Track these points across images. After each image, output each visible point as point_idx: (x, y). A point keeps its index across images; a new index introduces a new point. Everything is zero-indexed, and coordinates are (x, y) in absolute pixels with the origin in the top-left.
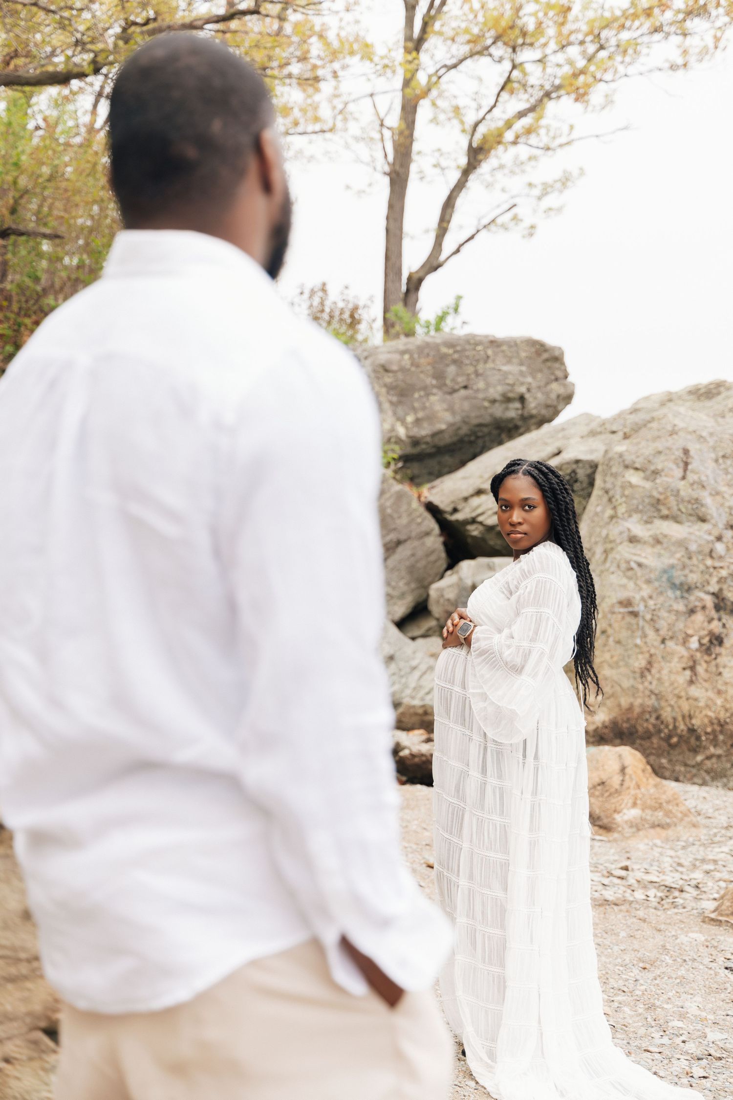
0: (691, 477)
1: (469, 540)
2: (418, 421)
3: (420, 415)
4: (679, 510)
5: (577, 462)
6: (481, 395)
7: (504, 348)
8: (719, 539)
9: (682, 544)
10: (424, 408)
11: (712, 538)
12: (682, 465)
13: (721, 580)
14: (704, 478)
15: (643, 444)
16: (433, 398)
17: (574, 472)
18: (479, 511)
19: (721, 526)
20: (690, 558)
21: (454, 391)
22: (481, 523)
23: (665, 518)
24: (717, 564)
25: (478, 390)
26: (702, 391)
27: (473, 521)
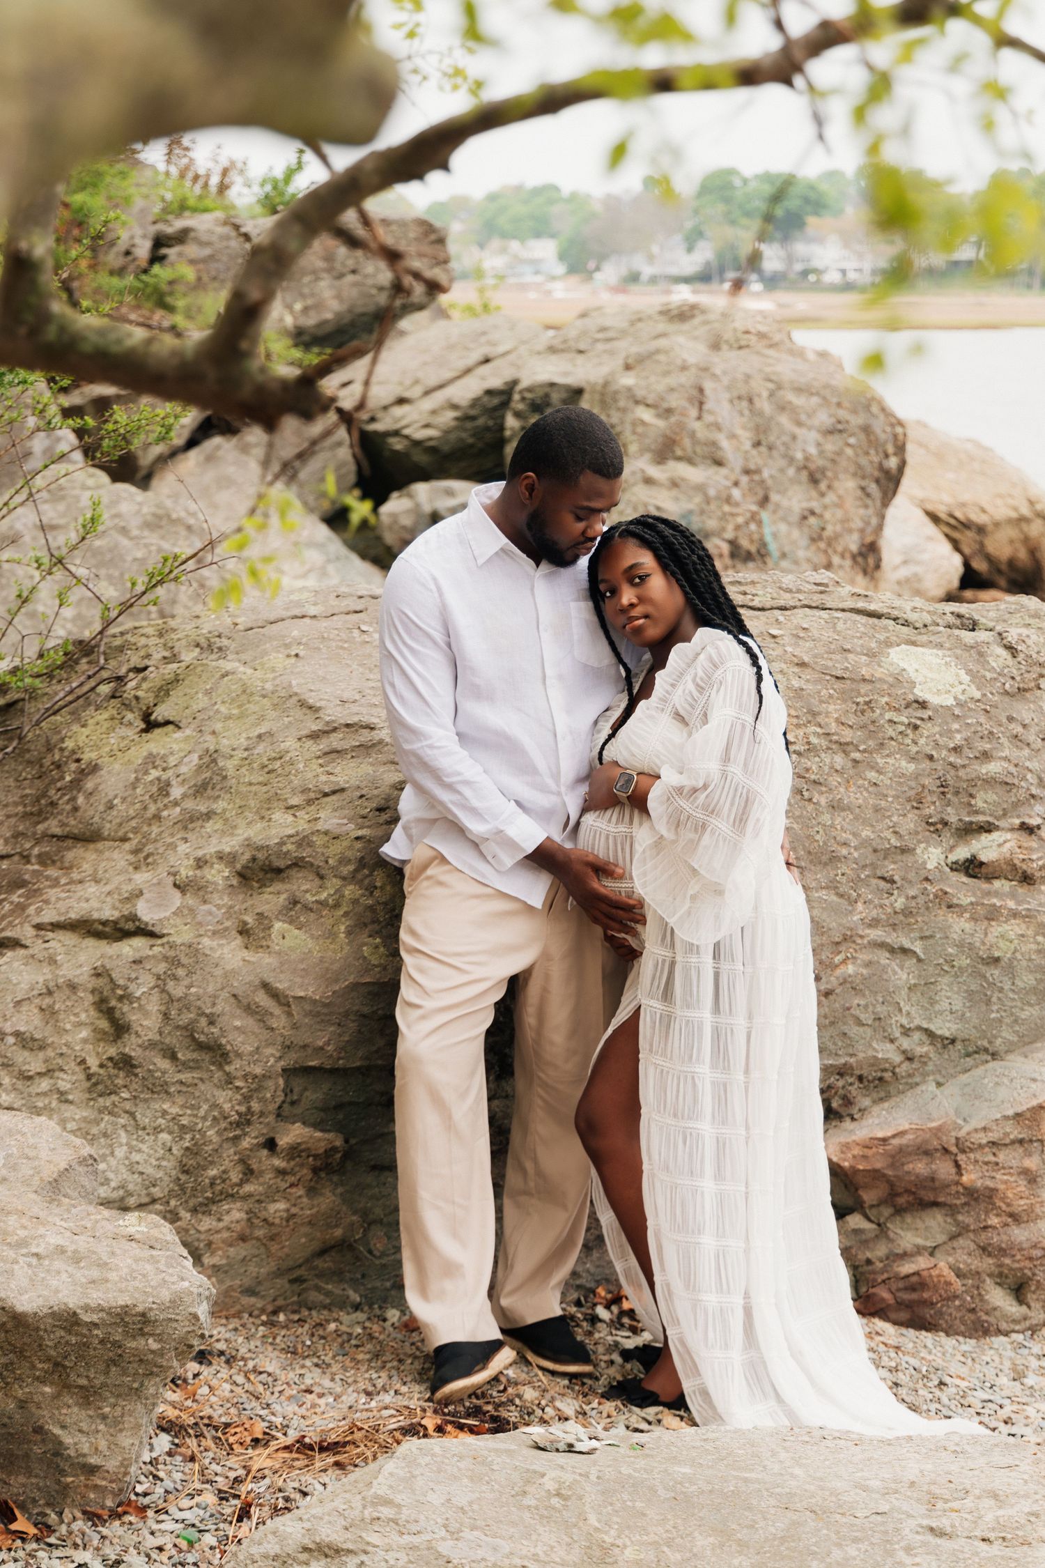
0: (708, 418)
1: (387, 454)
2: (306, 310)
3: (309, 302)
4: (695, 452)
5: (552, 385)
6: (370, 282)
7: (394, 227)
8: (736, 484)
9: (701, 488)
10: (313, 295)
11: (728, 483)
12: (697, 404)
13: (738, 528)
14: (720, 420)
15: (653, 379)
16: (322, 284)
17: (547, 395)
18: (403, 423)
19: (738, 470)
20: (708, 503)
21: (340, 276)
22: (407, 437)
23: (679, 459)
24: (735, 510)
25: (366, 276)
26: (675, 312)
27: (396, 433)
